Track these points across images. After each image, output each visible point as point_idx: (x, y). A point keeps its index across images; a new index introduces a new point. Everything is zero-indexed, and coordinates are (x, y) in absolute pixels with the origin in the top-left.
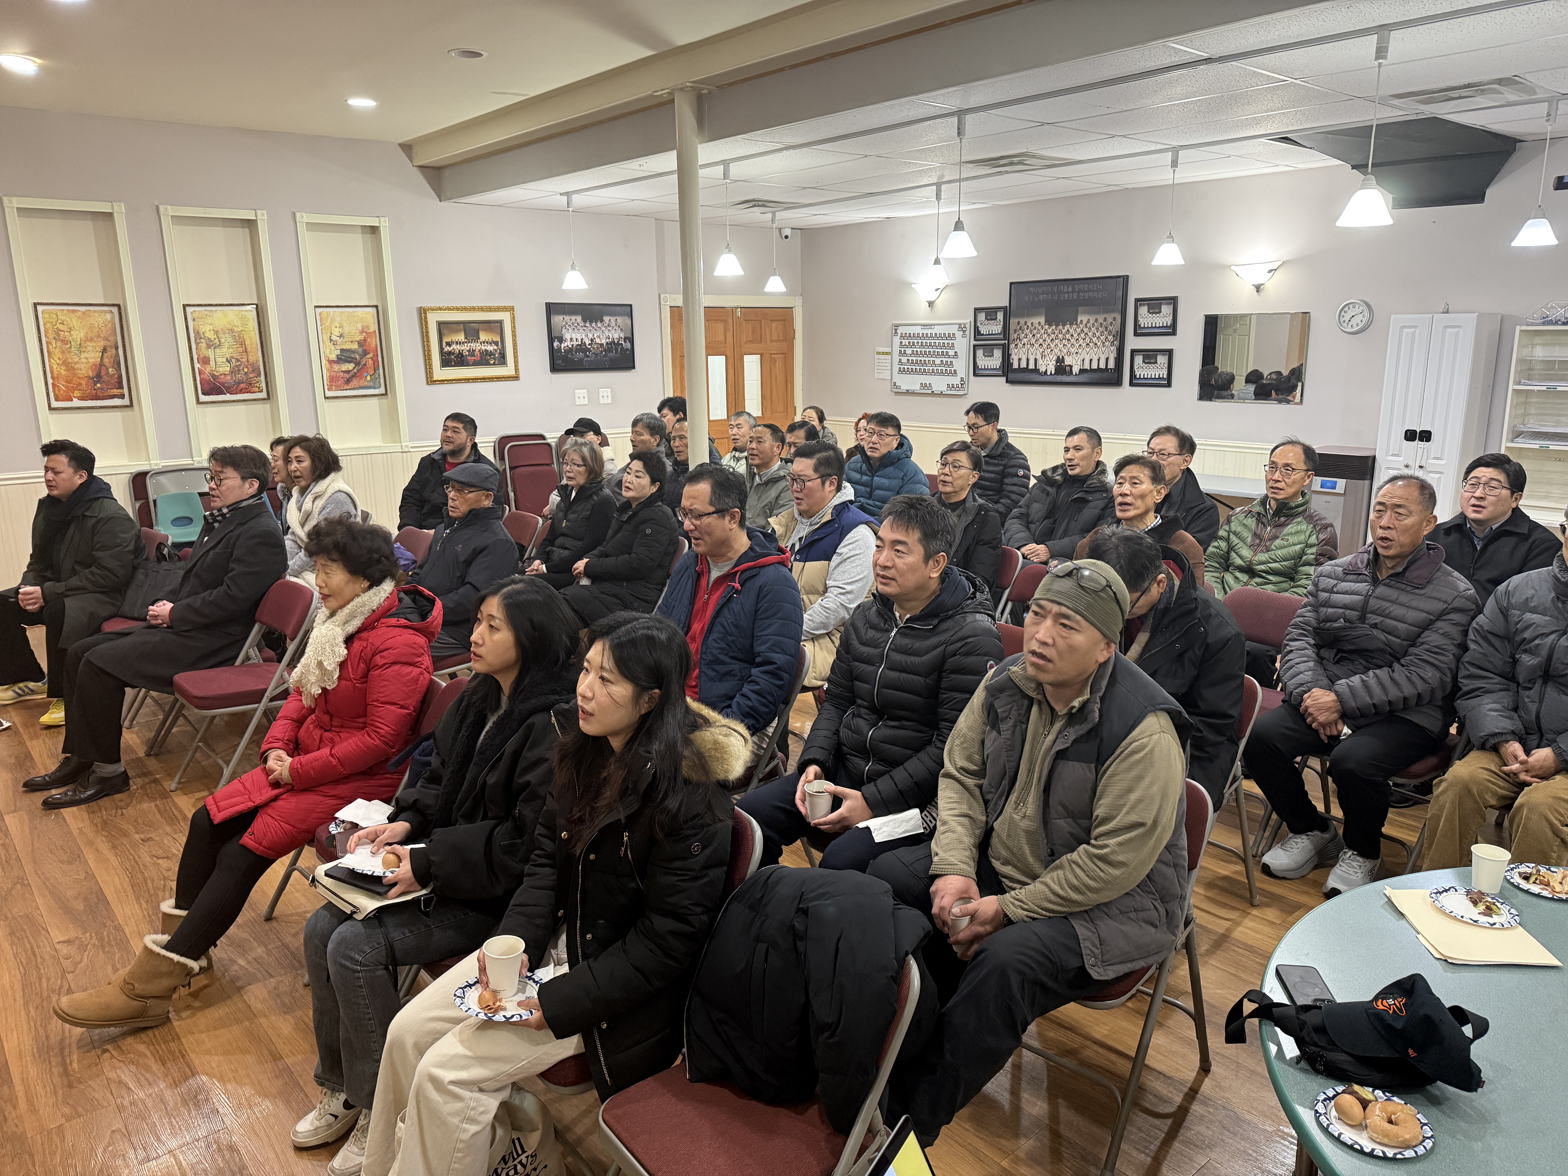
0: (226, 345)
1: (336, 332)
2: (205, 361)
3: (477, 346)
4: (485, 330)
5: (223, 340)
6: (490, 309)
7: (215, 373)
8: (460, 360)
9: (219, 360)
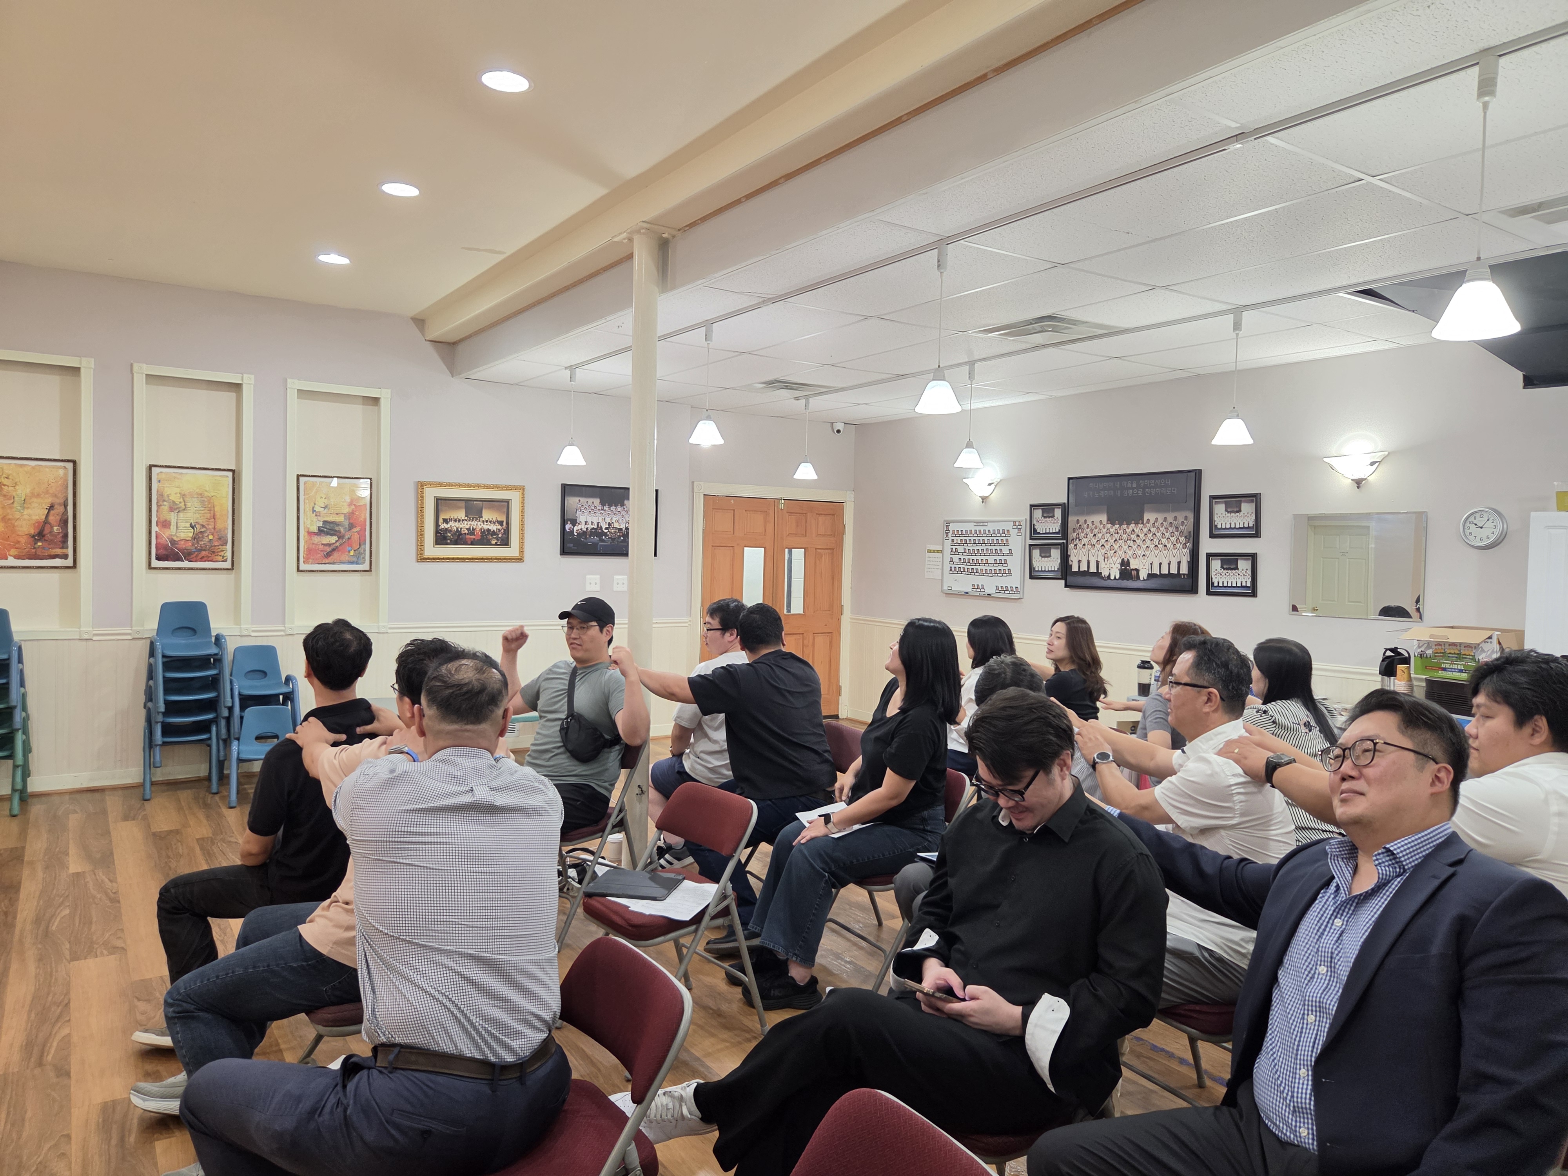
0: (192, 509)
1: (321, 503)
2: (165, 524)
3: (478, 525)
4: (489, 508)
5: (189, 505)
6: (497, 487)
7: (175, 538)
8: (459, 539)
9: (182, 525)
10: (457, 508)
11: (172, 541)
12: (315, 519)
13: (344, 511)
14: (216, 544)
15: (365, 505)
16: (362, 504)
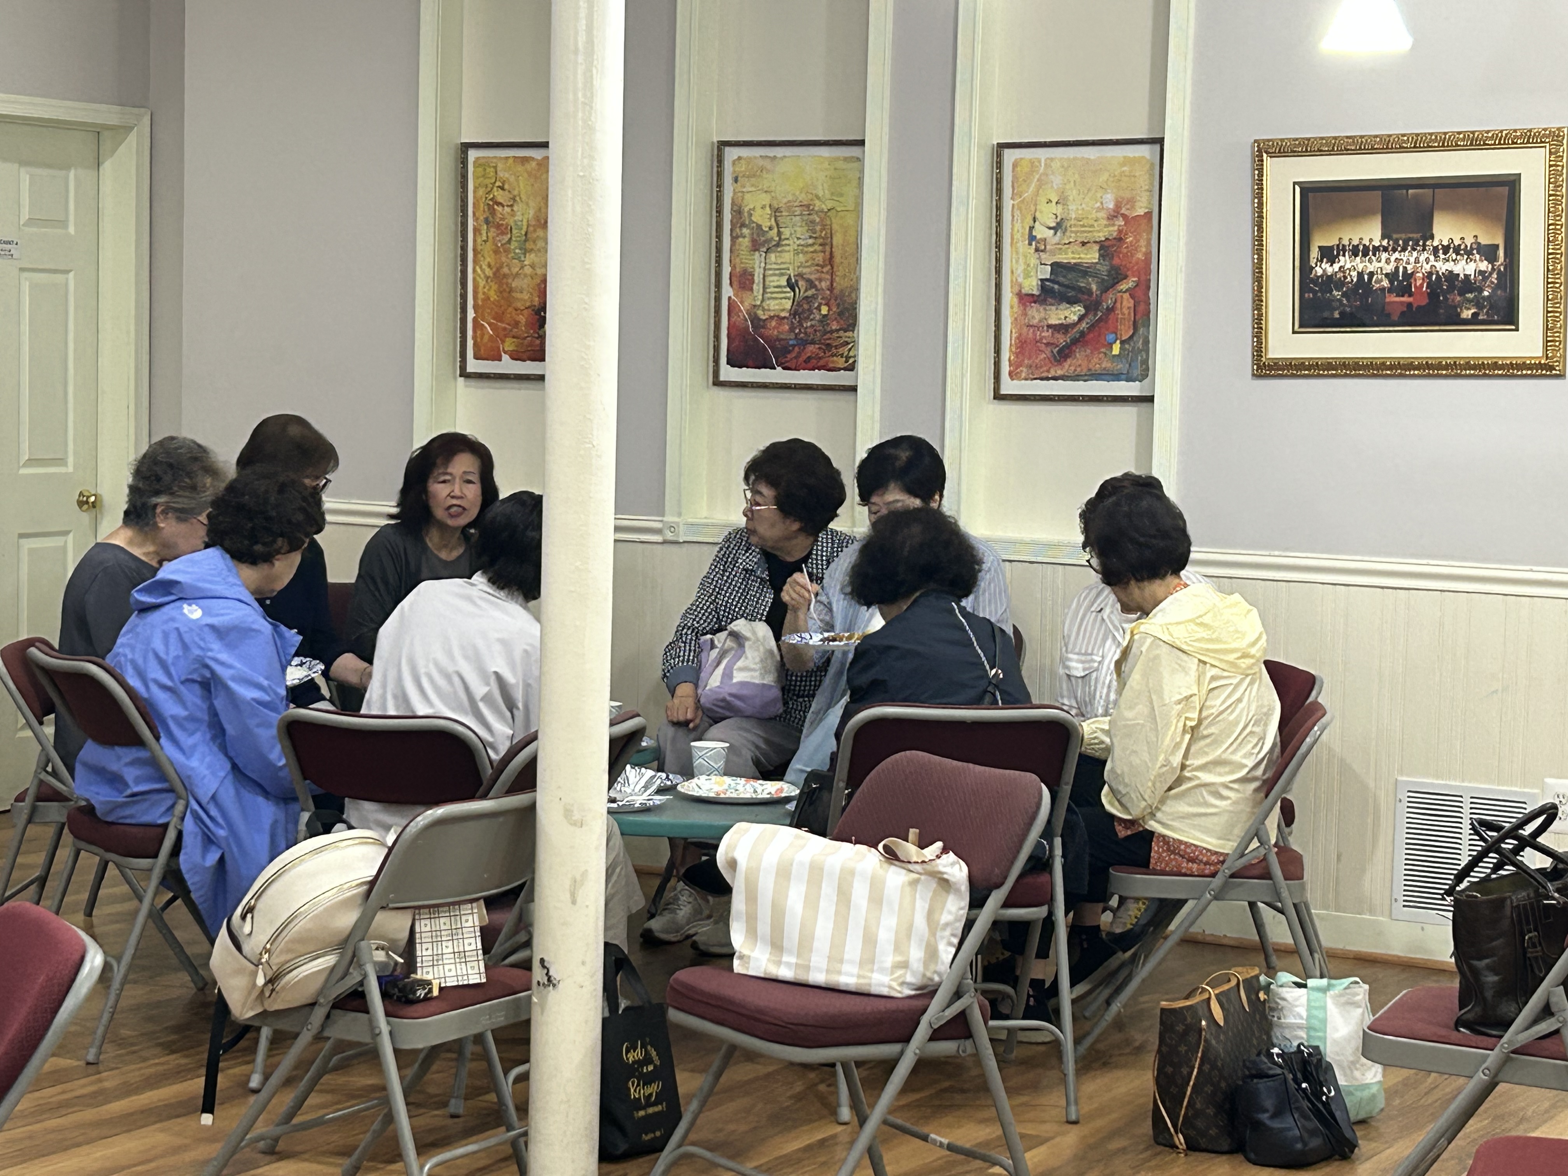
0: (792, 244)
1: (1048, 215)
2: (744, 280)
5: (786, 232)
6: (1479, 141)
7: (760, 312)
9: (773, 281)
10: (1358, 214)
11: (755, 319)
12: (1033, 261)
13: (1101, 236)
14: (835, 326)
15: (1148, 215)
16: (1141, 212)
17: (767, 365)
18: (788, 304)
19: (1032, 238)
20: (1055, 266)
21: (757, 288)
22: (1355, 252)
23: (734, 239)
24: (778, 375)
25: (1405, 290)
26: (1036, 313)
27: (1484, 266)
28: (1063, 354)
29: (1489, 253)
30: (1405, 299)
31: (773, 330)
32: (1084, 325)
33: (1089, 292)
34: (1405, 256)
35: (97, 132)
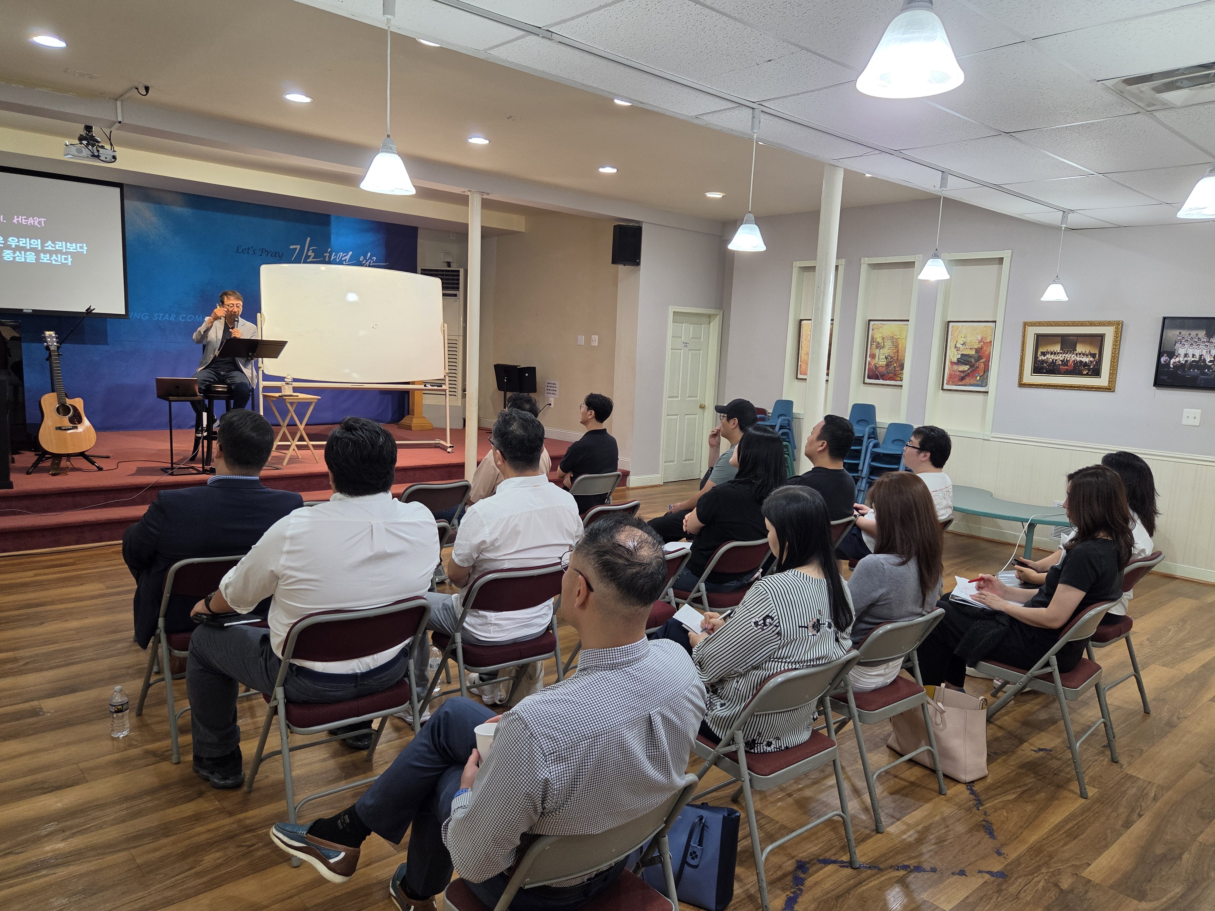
0: (887, 347)
1: (961, 341)
2: (873, 356)
3: (1071, 357)
4: (1083, 342)
5: (886, 344)
9: (881, 357)
10: (1054, 343)
11: (876, 366)
12: (956, 353)
13: (976, 347)
14: (898, 369)
15: (991, 342)
16: (988, 341)
17: (877, 378)
18: (885, 363)
19: (956, 347)
20: (962, 355)
21: (877, 358)
22: (1052, 353)
23: (871, 345)
24: (881, 382)
25: (1067, 365)
26: (955, 367)
27: (1092, 359)
28: (962, 379)
29: (1093, 356)
30: (1066, 367)
31: (880, 369)
32: (969, 371)
33: (971, 362)
34: (1067, 356)
35: (710, 316)
